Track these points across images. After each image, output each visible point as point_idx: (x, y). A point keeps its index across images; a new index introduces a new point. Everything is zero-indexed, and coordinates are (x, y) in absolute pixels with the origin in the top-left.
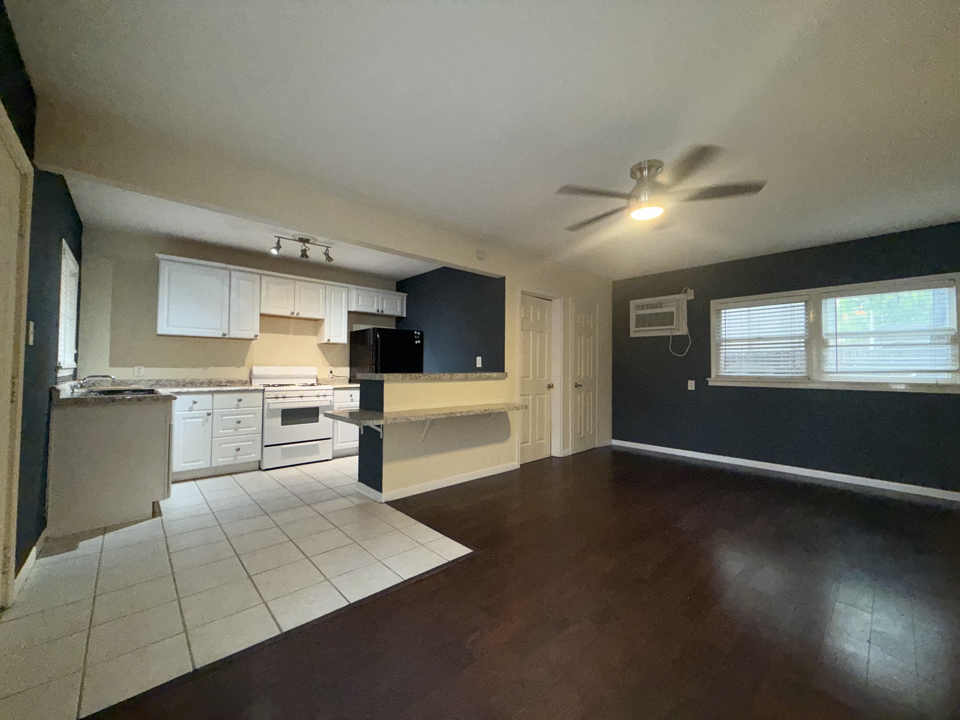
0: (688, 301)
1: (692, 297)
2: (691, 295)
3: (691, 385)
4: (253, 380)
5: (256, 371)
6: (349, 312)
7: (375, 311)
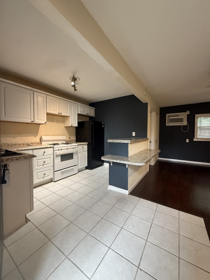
0: (188, 115)
1: (189, 114)
2: (188, 113)
3: (187, 141)
4: (42, 142)
5: (44, 138)
6: (79, 115)
7: (86, 114)
